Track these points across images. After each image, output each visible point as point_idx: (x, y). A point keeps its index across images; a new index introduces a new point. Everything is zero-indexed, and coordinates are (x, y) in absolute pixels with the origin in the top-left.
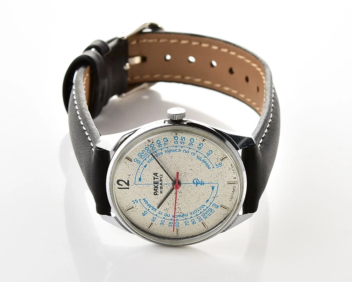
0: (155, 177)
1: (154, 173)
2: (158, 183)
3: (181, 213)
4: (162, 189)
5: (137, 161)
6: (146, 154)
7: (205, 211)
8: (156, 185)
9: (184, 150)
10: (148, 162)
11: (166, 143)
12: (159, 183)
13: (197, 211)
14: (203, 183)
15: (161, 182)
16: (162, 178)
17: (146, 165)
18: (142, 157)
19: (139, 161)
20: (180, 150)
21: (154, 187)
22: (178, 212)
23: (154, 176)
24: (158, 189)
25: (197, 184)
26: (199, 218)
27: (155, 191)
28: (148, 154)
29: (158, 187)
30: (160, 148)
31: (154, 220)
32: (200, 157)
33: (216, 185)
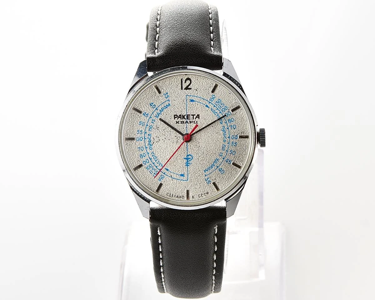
0: (195, 117)
1: (199, 115)
2: (187, 119)
3: (153, 142)
4: (181, 123)
5: (213, 98)
6: (221, 107)
7: (155, 168)
8: (185, 117)
9: (225, 145)
10: (212, 109)
11: (233, 127)
12: (188, 121)
13: (156, 160)
14: (187, 166)
15: (189, 122)
16: (194, 123)
17: (208, 107)
18: (217, 103)
19: (213, 99)
20: (224, 141)
21: (184, 115)
22: (154, 140)
23: (196, 115)
24: (181, 119)
25: (187, 159)
26: (148, 162)
27: (178, 116)
28: (220, 108)
29: (183, 119)
30: (227, 121)
31: (145, 115)
32: (217, 161)
33: (185, 178)
